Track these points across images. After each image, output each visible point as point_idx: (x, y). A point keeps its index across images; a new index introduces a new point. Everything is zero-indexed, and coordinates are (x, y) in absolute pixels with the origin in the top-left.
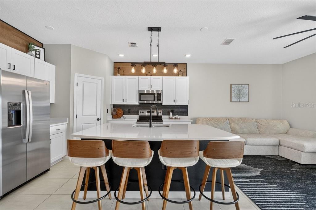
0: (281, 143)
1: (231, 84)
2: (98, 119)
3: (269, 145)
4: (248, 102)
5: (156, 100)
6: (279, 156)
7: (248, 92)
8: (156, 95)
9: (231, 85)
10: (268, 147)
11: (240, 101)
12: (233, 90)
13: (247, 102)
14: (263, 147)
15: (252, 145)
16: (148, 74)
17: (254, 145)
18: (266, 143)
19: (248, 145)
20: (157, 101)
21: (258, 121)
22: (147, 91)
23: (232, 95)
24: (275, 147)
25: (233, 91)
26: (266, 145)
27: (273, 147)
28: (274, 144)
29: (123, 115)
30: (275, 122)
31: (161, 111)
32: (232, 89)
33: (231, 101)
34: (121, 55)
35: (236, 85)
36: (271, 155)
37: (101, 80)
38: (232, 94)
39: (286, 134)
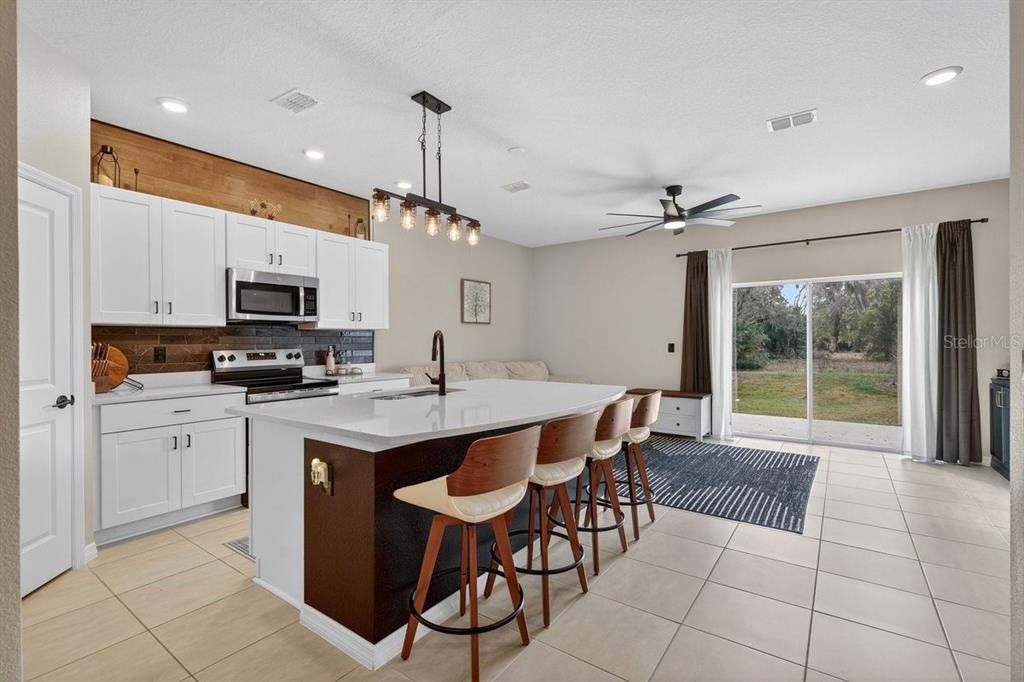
1: (464, 277)
2: (62, 402)
4: (490, 325)
5: (302, 312)
7: (489, 301)
8: (302, 294)
9: (462, 282)
11: (478, 321)
12: (467, 295)
13: (488, 323)
16: (259, 209)
20: (306, 314)
22: (259, 274)
23: (465, 307)
25: (465, 298)
29: (129, 376)
31: (300, 351)
32: (465, 292)
33: (462, 321)
34: (174, 107)
35: (472, 283)
37: (71, 197)
38: (465, 303)
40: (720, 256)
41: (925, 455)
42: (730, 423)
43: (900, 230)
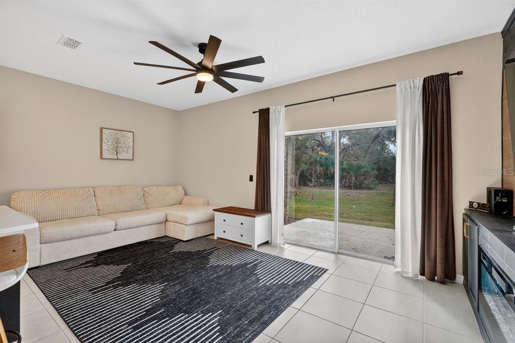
0: (168, 218)
1: (102, 126)
3: (153, 224)
4: (133, 161)
6: (165, 236)
7: (132, 144)
9: (101, 129)
10: (151, 226)
11: (119, 158)
12: (106, 139)
13: (131, 160)
14: (144, 228)
15: (127, 229)
17: (129, 228)
18: (148, 222)
19: (119, 230)
21: (146, 189)
23: (104, 147)
24: (160, 225)
25: (104, 140)
26: (149, 225)
27: (158, 225)
28: (159, 220)
30: (168, 189)
32: (104, 137)
33: (101, 158)
35: (112, 131)
36: (155, 237)
38: (103, 144)
39: (180, 204)
40: (277, 111)
41: (410, 271)
42: (283, 235)
43: (395, 85)
